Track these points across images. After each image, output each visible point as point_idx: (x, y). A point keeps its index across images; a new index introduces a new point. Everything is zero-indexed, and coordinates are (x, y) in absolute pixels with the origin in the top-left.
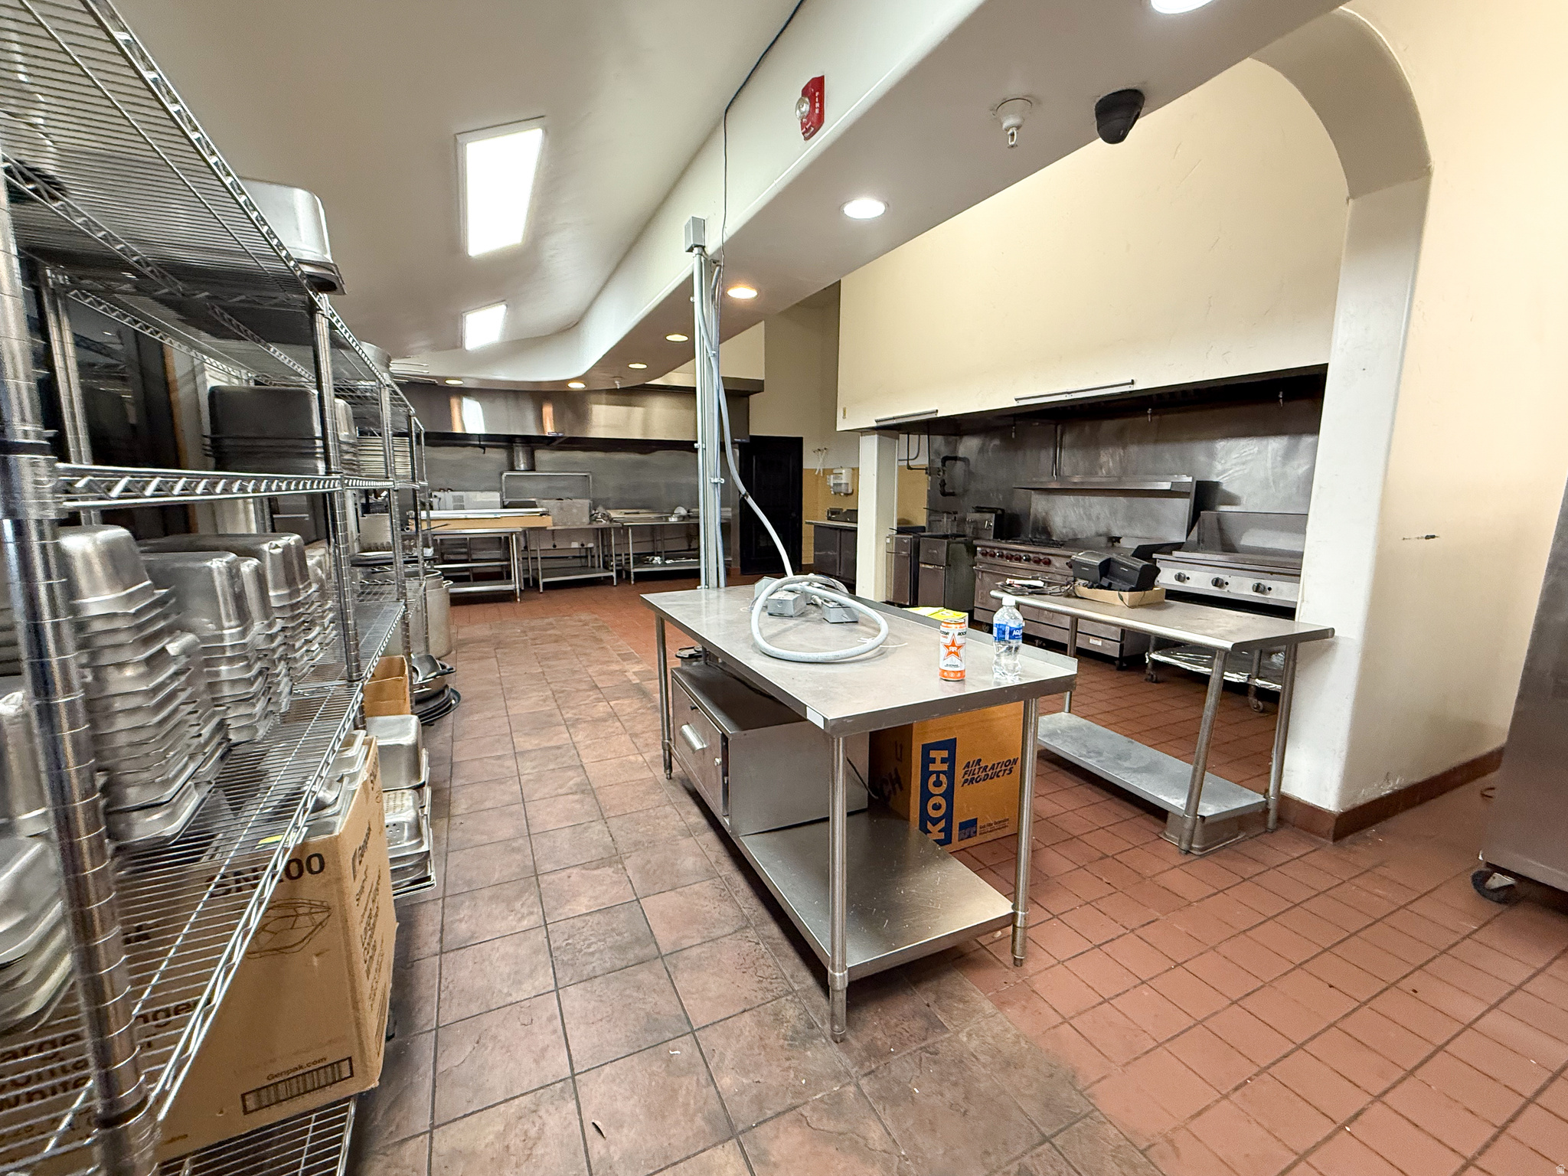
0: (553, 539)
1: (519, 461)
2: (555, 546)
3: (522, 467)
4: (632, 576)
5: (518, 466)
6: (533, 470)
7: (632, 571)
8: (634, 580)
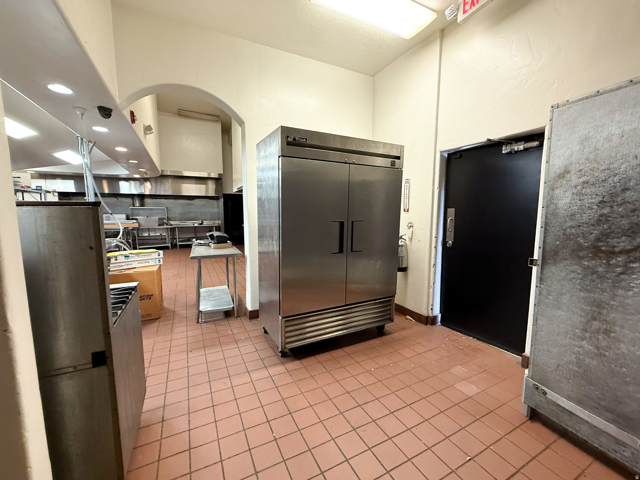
0: (149, 232)
1: (136, 203)
2: (149, 235)
3: (138, 205)
4: (178, 246)
5: (136, 205)
6: (142, 206)
7: (178, 244)
8: (179, 247)
